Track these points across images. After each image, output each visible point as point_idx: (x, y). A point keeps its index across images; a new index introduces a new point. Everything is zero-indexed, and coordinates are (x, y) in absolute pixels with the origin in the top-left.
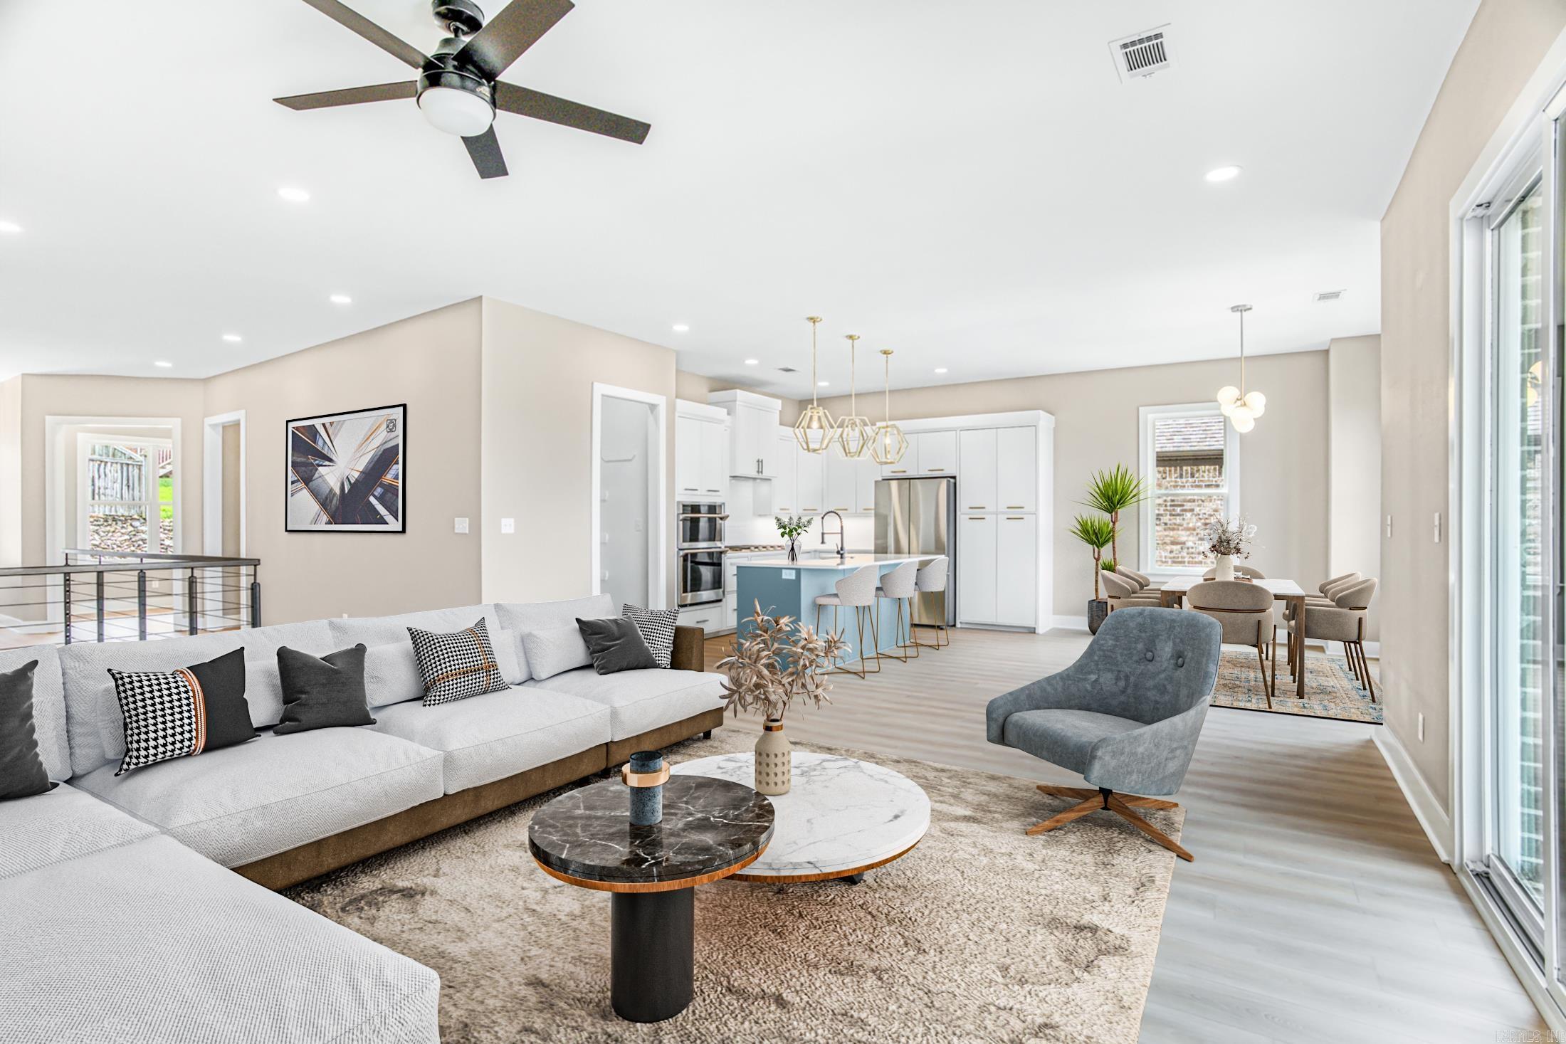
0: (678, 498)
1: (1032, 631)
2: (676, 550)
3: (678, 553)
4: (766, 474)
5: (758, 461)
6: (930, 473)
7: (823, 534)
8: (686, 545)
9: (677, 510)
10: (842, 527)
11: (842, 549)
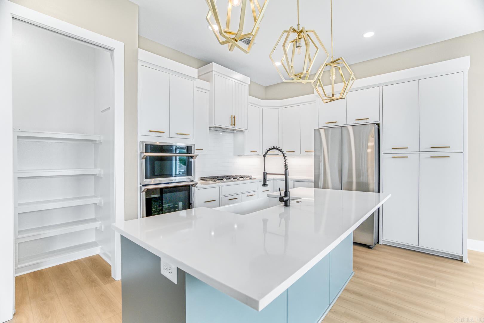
0: (140, 139)
1: (460, 260)
2: (139, 186)
3: (141, 189)
4: (238, 126)
5: (232, 117)
6: (357, 122)
7: (265, 174)
8: (148, 181)
9: (139, 149)
10: (286, 167)
11: (286, 195)
